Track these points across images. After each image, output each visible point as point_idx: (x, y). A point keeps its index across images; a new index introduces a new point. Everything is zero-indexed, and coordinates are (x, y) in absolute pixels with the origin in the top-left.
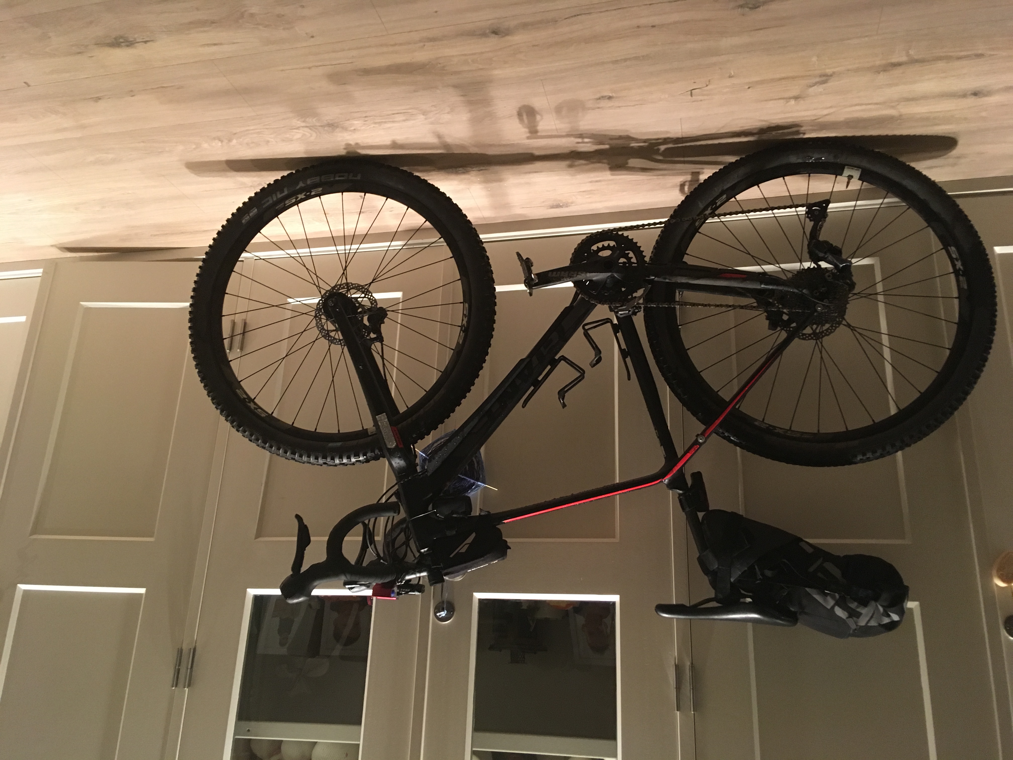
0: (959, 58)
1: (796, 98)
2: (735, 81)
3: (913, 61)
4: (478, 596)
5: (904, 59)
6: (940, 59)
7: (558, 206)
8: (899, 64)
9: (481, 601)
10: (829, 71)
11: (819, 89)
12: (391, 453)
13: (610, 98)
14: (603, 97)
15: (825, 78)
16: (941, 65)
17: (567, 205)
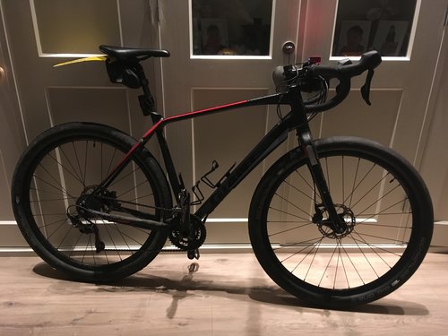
0: (11, 325)
1: (91, 312)
2: (116, 326)
3: (31, 326)
4: (269, 57)
5: (35, 329)
6: (20, 326)
7: (223, 260)
8: (38, 326)
9: (268, 55)
10: (71, 326)
11: (78, 316)
12: (309, 143)
13: (180, 324)
14: (184, 325)
15: (74, 323)
16: (20, 323)
17: (218, 260)
